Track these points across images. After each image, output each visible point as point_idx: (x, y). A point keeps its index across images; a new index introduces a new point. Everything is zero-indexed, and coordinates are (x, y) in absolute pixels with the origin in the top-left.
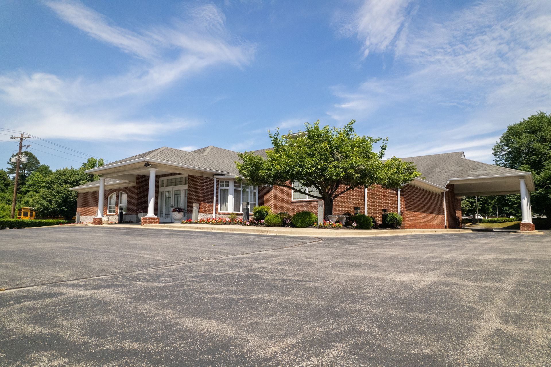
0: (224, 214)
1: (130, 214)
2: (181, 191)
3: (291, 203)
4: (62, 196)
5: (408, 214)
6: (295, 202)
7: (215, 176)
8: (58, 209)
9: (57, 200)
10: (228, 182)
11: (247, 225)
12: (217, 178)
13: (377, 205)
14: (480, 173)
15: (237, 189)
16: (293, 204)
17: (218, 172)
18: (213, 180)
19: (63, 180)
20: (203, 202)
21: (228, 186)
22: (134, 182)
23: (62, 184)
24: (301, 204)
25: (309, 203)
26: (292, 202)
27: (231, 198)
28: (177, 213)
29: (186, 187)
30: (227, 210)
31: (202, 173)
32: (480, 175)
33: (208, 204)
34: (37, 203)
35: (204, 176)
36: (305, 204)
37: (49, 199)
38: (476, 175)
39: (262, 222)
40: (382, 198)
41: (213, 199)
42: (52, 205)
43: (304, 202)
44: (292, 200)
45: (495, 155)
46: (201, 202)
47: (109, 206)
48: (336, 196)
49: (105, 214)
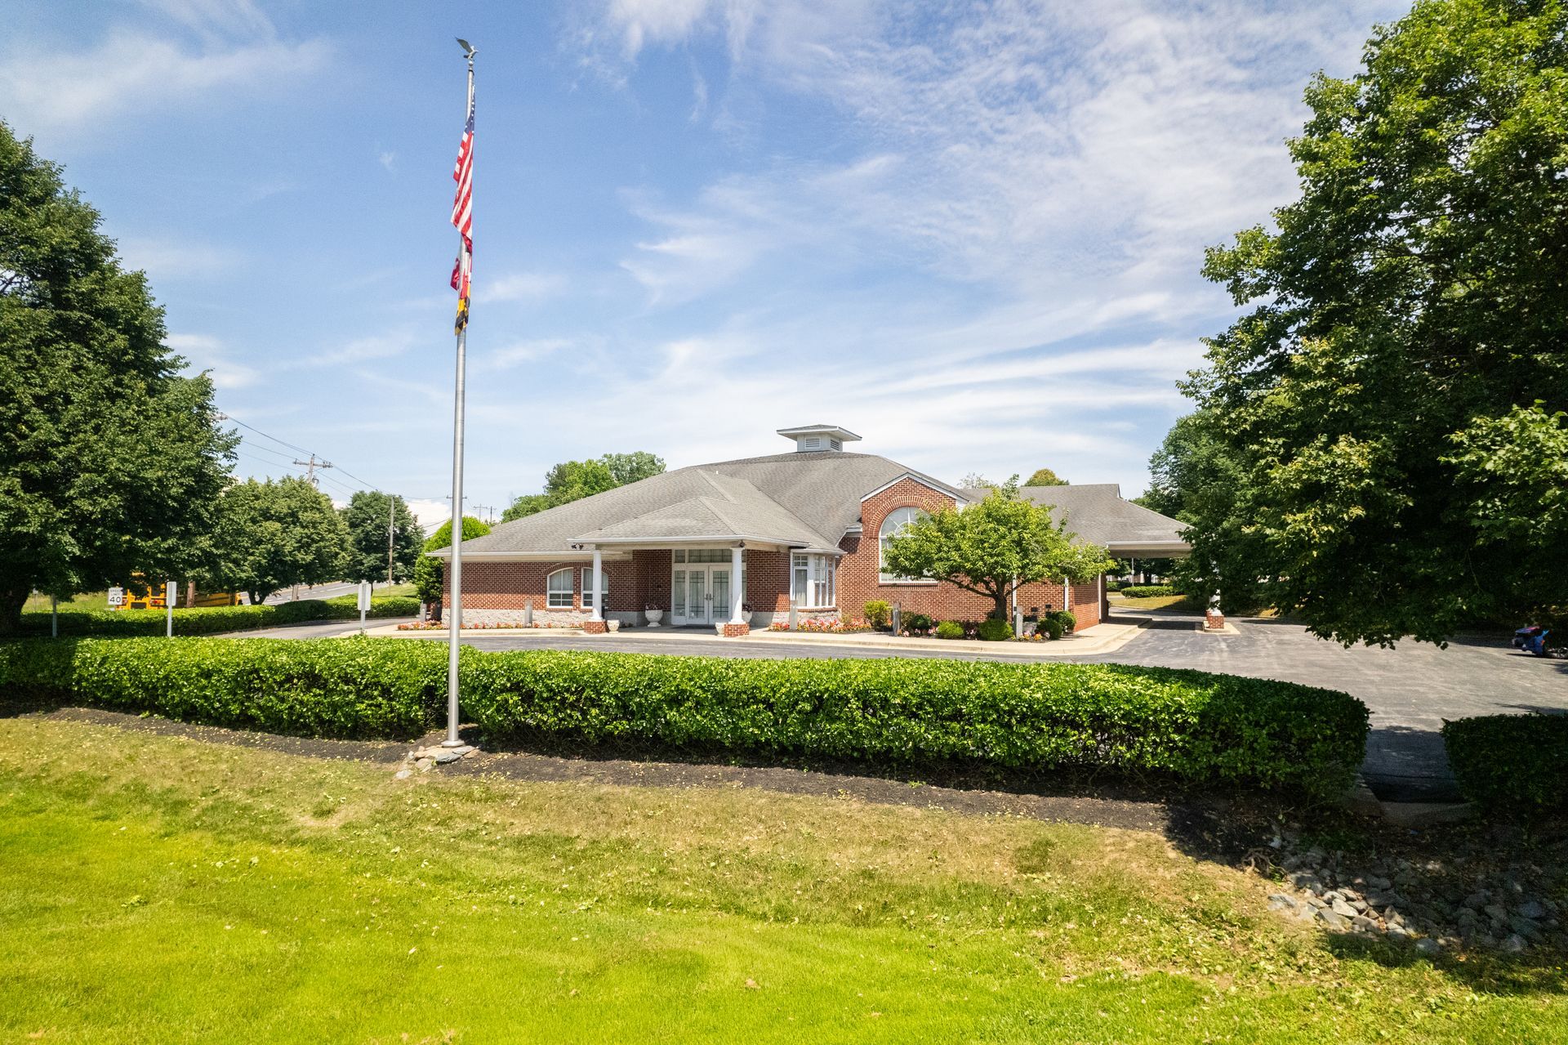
0: (803, 611)
3: (880, 586)
5: (1076, 608)
6: (887, 586)
7: (792, 550)
10: (806, 558)
12: (795, 553)
13: (1032, 597)
14: (1156, 533)
16: (884, 589)
17: (797, 544)
18: (790, 557)
20: (781, 594)
21: (806, 564)
24: (899, 589)
25: (913, 589)
27: (811, 584)
29: (743, 568)
30: (807, 605)
32: (1155, 538)
33: (785, 597)
36: (906, 589)
38: (1149, 538)
39: (930, 632)
41: (790, 587)
44: (881, 582)
45: (1154, 473)
46: (778, 594)
47: (550, 592)
48: (1010, 592)
49: (544, 608)
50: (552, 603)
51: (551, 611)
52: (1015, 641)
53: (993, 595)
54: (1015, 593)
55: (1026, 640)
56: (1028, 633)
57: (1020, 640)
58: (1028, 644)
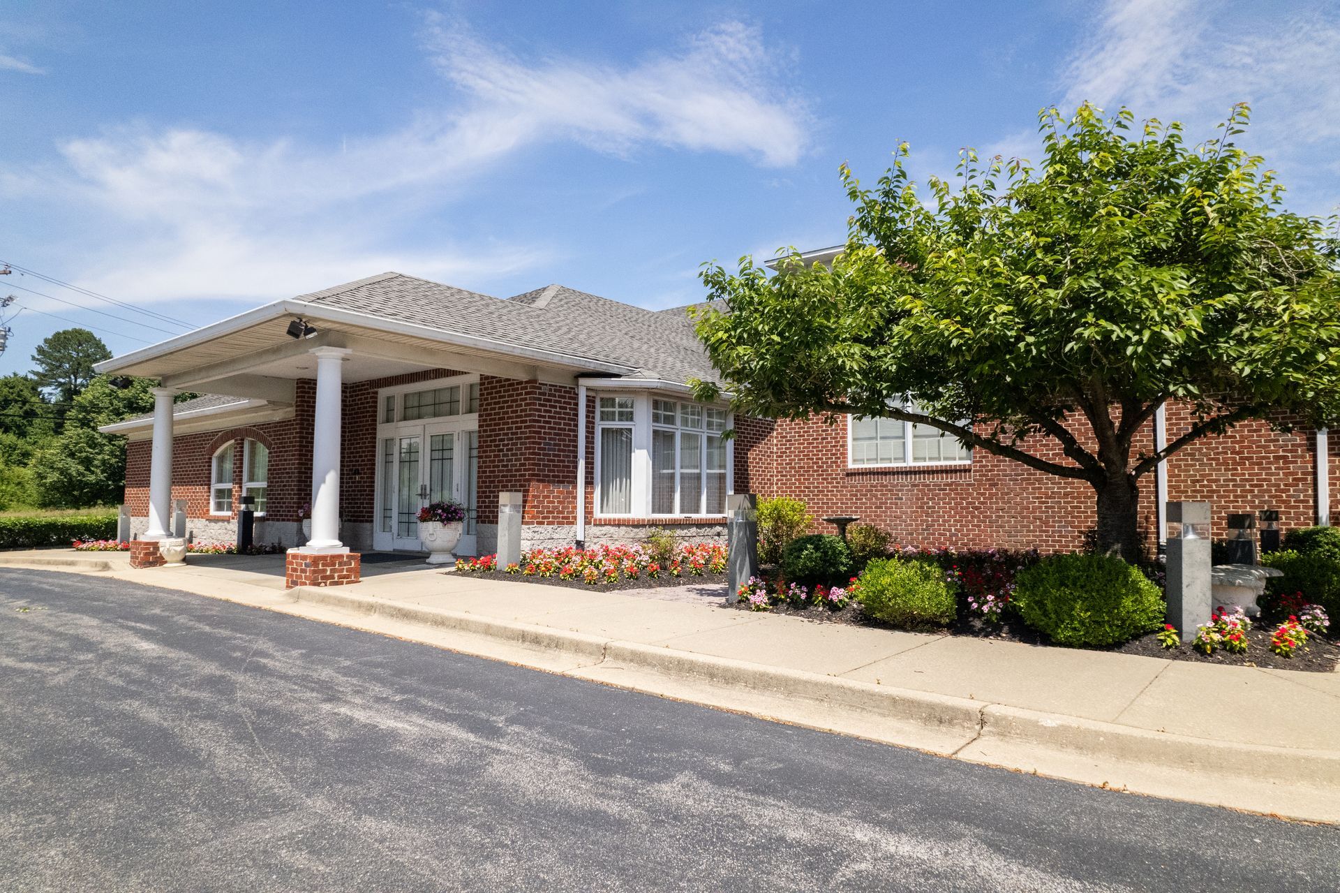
0: (618, 524)
1: (278, 520)
2: (455, 438)
3: (848, 475)
4: (119, 447)
6: (863, 474)
7: (583, 382)
8: (109, 485)
9: (107, 457)
10: (631, 403)
11: (758, 609)
12: (588, 389)
13: (1213, 491)
15: (662, 427)
16: (856, 481)
17: (592, 366)
18: (575, 397)
19: (124, 399)
20: (539, 481)
21: (629, 417)
22: (290, 405)
23: (123, 413)
24: (885, 480)
25: (917, 479)
26: (851, 474)
27: (641, 461)
28: (439, 524)
29: (471, 422)
30: (630, 512)
31: (534, 367)
33: (557, 490)
34: (52, 467)
35: (542, 379)
36: (901, 480)
37: (84, 454)
39: (835, 598)
40: (1235, 463)
41: (576, 467)
42: (93, 473)
43: (898, 473)
44: (851, 465)
46: (529, 480)
47: (215, 486)
48: (1148, 463)
49: (205, 514)
50: (220, 507)
51: (216, 520)
52: (1178, 653)
53: (1090, 470)
54: (1163, 466)
55: (1229, 652)
56: (1236, 620)
57: (1200, 651)
58: (1247, 673)
